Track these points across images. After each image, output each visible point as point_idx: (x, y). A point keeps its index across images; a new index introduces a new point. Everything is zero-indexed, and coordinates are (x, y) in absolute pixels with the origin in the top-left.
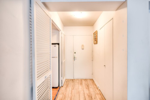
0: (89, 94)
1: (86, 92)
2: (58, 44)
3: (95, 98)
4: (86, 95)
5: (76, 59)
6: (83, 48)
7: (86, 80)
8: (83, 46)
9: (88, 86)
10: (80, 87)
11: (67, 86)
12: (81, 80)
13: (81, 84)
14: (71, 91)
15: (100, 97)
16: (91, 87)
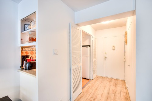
0: (114, 90)
1: (112, 87)
2: (90, 46)
3: (118, 94)
4: (110, 90)
5: (107, 59)
6: (114, 49)
7: (116, 80)
8: (114, 47)
9: (116, 84)
10: (108, 83)
11: (97, 80)
12: (112, 79)
13: (110, 82)
14: (99, 84)
15: (125, 94)
16: (119, 86)
